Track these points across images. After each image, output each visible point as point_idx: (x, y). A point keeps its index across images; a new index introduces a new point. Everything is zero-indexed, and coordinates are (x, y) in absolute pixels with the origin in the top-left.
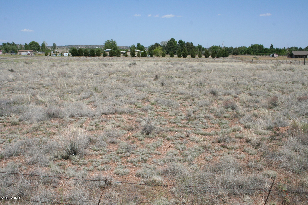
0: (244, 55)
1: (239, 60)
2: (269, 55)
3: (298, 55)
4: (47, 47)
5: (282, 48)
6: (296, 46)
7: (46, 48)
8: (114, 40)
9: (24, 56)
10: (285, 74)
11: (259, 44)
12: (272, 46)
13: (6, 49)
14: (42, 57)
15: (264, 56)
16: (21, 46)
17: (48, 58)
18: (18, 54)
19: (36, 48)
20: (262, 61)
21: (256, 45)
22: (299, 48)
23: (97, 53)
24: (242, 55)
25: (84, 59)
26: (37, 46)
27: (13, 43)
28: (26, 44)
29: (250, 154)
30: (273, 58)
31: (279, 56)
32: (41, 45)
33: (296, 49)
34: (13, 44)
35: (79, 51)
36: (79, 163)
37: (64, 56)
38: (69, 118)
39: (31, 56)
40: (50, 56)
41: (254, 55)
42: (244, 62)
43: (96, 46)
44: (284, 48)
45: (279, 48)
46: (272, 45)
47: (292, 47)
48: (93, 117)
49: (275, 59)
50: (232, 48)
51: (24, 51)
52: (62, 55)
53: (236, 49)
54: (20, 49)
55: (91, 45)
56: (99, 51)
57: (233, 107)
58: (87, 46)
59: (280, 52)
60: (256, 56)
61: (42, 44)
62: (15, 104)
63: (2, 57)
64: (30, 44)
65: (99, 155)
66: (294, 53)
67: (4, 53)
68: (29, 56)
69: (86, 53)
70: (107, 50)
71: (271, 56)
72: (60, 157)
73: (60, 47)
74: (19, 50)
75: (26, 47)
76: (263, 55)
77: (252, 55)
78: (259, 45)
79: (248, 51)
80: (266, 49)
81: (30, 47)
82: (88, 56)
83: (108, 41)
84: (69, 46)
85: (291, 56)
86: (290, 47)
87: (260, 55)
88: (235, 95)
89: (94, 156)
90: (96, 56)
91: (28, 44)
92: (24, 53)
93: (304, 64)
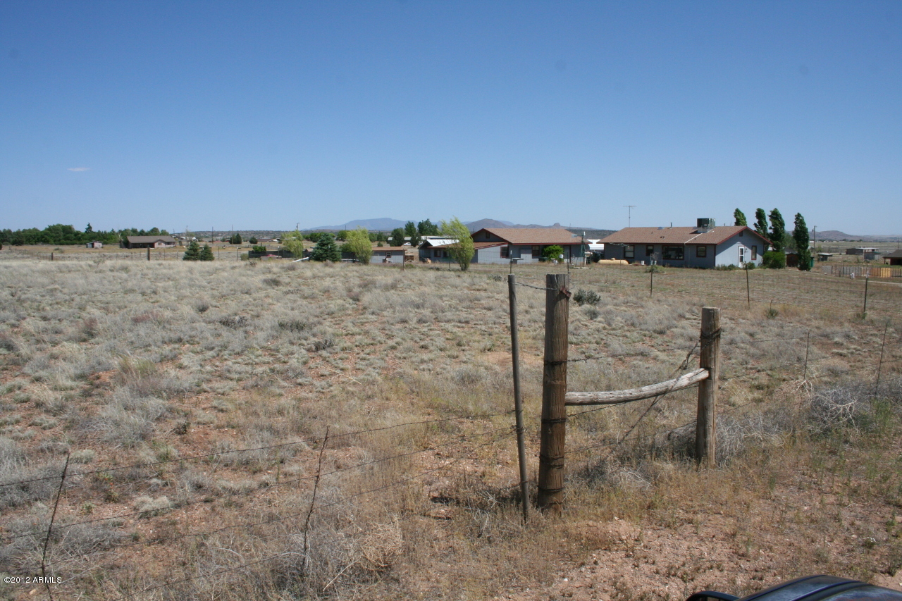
0: (36, 244)
1: (25, 256)
2: (85, 244)
3: (139, 244)
5: (109, 231)
6: (135, 228)
10: (111, 279)
11: (64, 224)
12: (90, 227)
15: (76, 246)
20: (73, 255)
21: (59, 225)
22: (139, 230)
24: (32, 244)
29: (44, 428)
30: (93, 250)
31: (105, 246)
33: (134, 231)
41: (56, 244)
42: (36, 258)
44: (113, 230)
45: (102, 230)
46: (89, 225)
47: (126, 228)
49: (97, 250)
50: (9, 231)
53: (18, 233)
57: (9, 346)
59: (105, 238)
60: (61, 247)
66: (132, 240)
71: (90, 245)
76: (73, 244)
77: (52, 244)
78: (63, 226)
79: (42, 237)
80: (77, 234)
85: (127, 245)
86: (123, 229)
87: (68, 244)
88: (13, 321)
93: (149, 259)
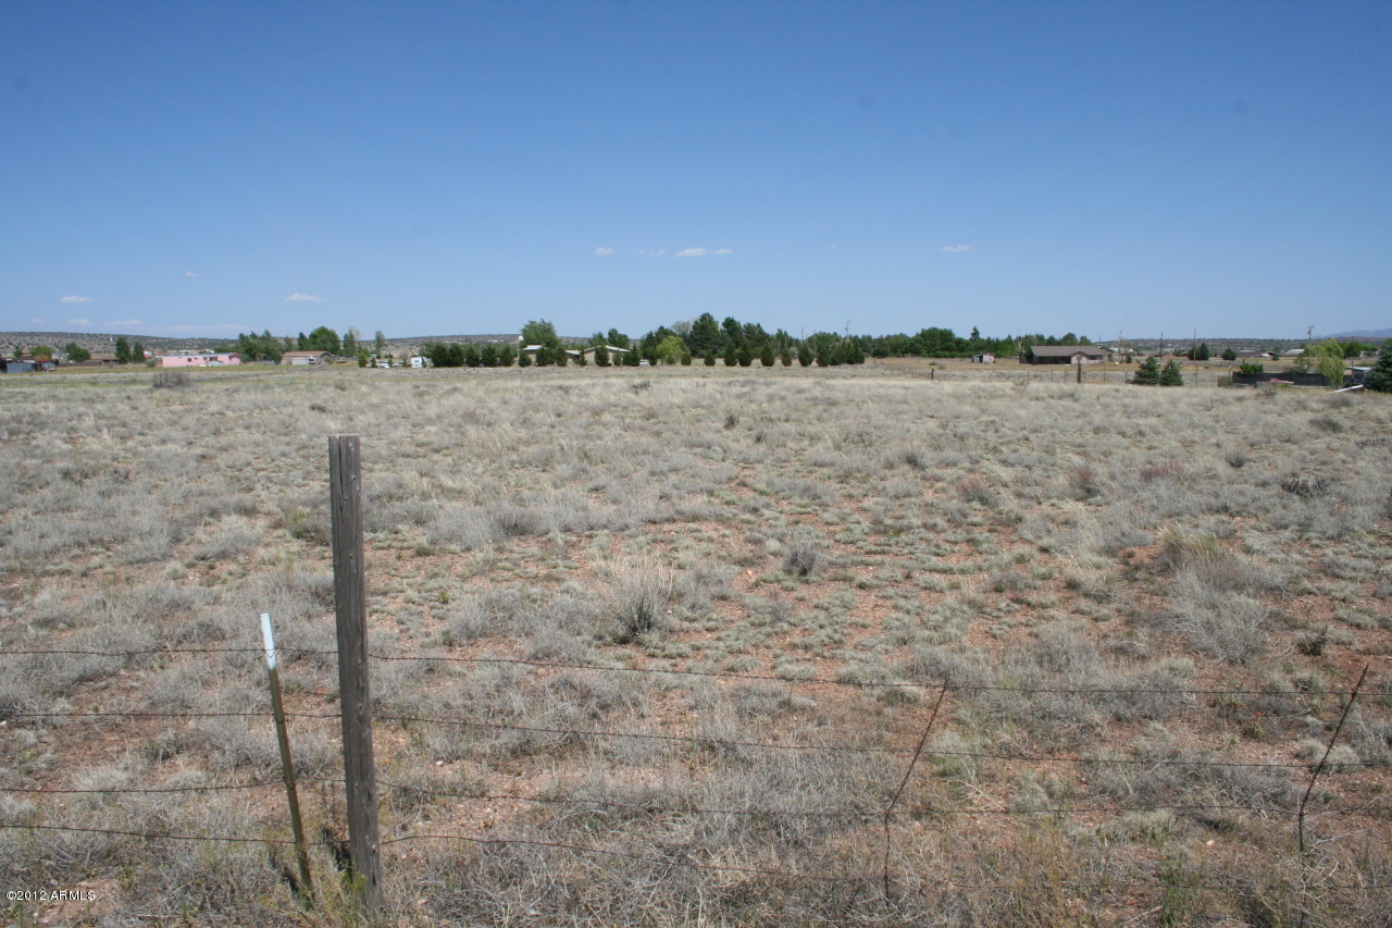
0: (903, 356)
1: (895, 372)
2: (970, 357)
3: (1048, 358)
4: (359, 342)
5: (1003, 337)
6: (1040, 333)
7: (357, 345)
8: (547, 321)
9: (301, 368)
11: (941, 327)
12: (976, 333)
13: (251, 350)
14: (350, 371)
15: (957, 360)
16: (288, 340)
17: (368, 372)
18: (284, 362)
19: (329, 345)
20: (958, 373)
21: (935, 329)
22: (1046, 337)
23: (502, 357)
24: (898, 357)
25: (469, 374)
26: (332, 342)
27: (267, 333)
28: (302, 336)
30: (980, 366)
31: (997, 360)
32: (342, 339)
33: (1040, 338)
34: (267, 337)
35: (451, 351)
36: (667, 652)
37: (410, 366)
38: (563, 536)
39: (322, 369)
40: (374, 366)
41: (930, 357)
42: (910, 375)
43: (493, 337)
44: (1010, 337)
45: (993, 337)
46: (975, 329)
47: (1028, 334)
48: (623, 530)
49: (987, 367)
50: (869, 338)
51: (299, 353)
52: (406, 365)
53: (880, 340)
54: (287, 350)
55: (478, 336)
56: (507, 351)
58: (468, 338)
59: (999, 348)
60: (937, 361)
61: (346, 337)
62: (391, 498)
63: (243, 373)
64: (313, 336)
65: (704, 632)
66: (1038, 351)
67: (244, 361)
68: (313, 366)
69: (471, 358)
70: (530, 347)
71: (977, 359)
72: (609, 639)
73: (392, 341)
74: (283, 353)
75: (304, 344)
76: (953, 357)
77: (924, 356)
78: (941, 331)
79: (912, 345)
80: (960, 341)
81: (314, 343)
82: (478, 366)
83: (532, 323)
84: (417, 338)
85: (1030, 359)
86: (1023, 336)
87: (945, 357)
89: (693, 633)
90: (499, 365)
91: (307, 335)
92: (300, 360)
93: (1079, 381)
